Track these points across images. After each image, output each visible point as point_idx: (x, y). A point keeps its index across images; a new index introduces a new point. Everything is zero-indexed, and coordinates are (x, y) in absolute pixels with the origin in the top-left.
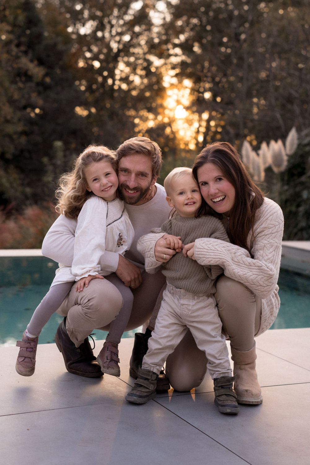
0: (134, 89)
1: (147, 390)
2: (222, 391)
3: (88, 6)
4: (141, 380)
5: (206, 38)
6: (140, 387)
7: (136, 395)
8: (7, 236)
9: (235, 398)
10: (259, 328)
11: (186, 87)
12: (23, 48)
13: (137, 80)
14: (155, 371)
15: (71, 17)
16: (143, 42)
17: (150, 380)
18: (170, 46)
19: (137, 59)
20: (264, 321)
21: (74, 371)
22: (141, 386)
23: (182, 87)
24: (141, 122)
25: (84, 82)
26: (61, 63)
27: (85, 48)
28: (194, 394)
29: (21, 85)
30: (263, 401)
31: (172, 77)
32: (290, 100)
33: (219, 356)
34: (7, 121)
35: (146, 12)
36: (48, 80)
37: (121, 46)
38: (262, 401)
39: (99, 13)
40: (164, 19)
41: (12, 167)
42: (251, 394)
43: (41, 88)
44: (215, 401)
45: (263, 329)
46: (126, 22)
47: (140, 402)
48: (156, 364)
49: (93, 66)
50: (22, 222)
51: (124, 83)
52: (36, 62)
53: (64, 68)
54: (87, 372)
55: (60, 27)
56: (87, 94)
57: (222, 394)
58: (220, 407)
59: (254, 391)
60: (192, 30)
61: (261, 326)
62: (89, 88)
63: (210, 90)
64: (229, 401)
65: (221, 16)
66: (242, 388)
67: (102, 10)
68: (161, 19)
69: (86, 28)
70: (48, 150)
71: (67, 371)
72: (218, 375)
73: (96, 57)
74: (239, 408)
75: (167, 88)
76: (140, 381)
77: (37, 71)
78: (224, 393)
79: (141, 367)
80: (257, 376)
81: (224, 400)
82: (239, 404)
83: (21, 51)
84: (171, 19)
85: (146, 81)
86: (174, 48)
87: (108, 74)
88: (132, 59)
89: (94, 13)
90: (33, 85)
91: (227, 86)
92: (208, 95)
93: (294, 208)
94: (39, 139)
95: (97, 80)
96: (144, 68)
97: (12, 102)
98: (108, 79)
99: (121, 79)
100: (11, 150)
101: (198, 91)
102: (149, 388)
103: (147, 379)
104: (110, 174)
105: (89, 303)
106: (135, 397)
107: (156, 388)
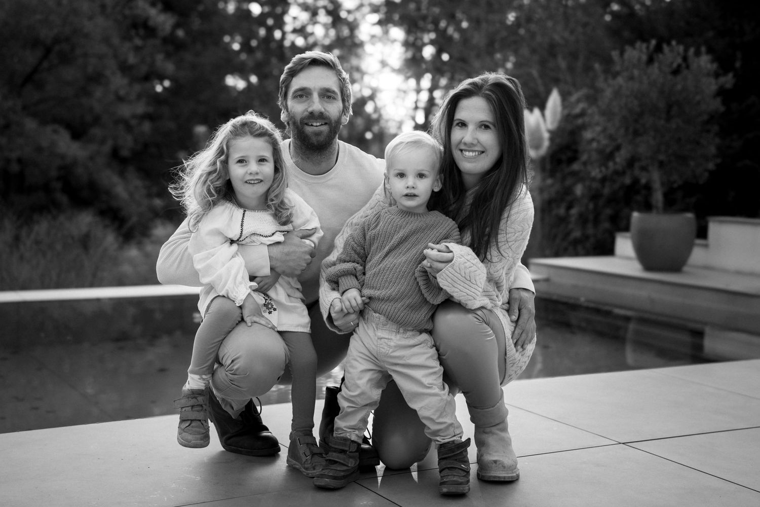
0: (315, 45)
1: (345, 468)
2: (443, 464)
4: (335, 454)
6: (334, 464)
7: (328, 477)
8: (127, 269)
10: (505, 375)
11: (394, 41)
13: (318, 31)
14: (354, 438)
17: (348, 452)
20: (511, 365)
21: (235, 448)
22: (334, 462)
23: (388, 39)
25: (238, 38)
26: (201, 8)
28: (416, 473)
29: (138, 42)
30: (520, 477)
31: (374, 24)
32: (552, 50)
34: (120, 99)
36: (180, 33)
38: (518, 476)
42: (502, 466)
43: (170, 48)
47: (335, 486)
48: (354, 428)
49: (249, 12)
51: (299, 36)
52: (160, 6)
53: (206, 16)
54: (254, 450)
56: (243, 56)
59: (507, 461)
61: (507, 372)
62: (245, 46)
63: (432, 42)
66: (488, 458)
71: (223, 449)
75: (367, 42)
76: (335, 456)
77: (164, 21)
80: (511, 440)
85: (332, 33)
87: (274, 24)
90: (158, 42)
91: (456, 36)
92: (428, 52)
93: (562, 211)
94: (171, 125)
95: (258, 33)
96: (329, 13)
97: (125, 68)
98: (274, 31)
99: (295, 31)
100: (127, 143)
101: (413, 45)
102: (347, 464)
103: (343, 451)
104: (266, 161)
105: (234, 366)
106: (327, 480)
107: (359, 464)
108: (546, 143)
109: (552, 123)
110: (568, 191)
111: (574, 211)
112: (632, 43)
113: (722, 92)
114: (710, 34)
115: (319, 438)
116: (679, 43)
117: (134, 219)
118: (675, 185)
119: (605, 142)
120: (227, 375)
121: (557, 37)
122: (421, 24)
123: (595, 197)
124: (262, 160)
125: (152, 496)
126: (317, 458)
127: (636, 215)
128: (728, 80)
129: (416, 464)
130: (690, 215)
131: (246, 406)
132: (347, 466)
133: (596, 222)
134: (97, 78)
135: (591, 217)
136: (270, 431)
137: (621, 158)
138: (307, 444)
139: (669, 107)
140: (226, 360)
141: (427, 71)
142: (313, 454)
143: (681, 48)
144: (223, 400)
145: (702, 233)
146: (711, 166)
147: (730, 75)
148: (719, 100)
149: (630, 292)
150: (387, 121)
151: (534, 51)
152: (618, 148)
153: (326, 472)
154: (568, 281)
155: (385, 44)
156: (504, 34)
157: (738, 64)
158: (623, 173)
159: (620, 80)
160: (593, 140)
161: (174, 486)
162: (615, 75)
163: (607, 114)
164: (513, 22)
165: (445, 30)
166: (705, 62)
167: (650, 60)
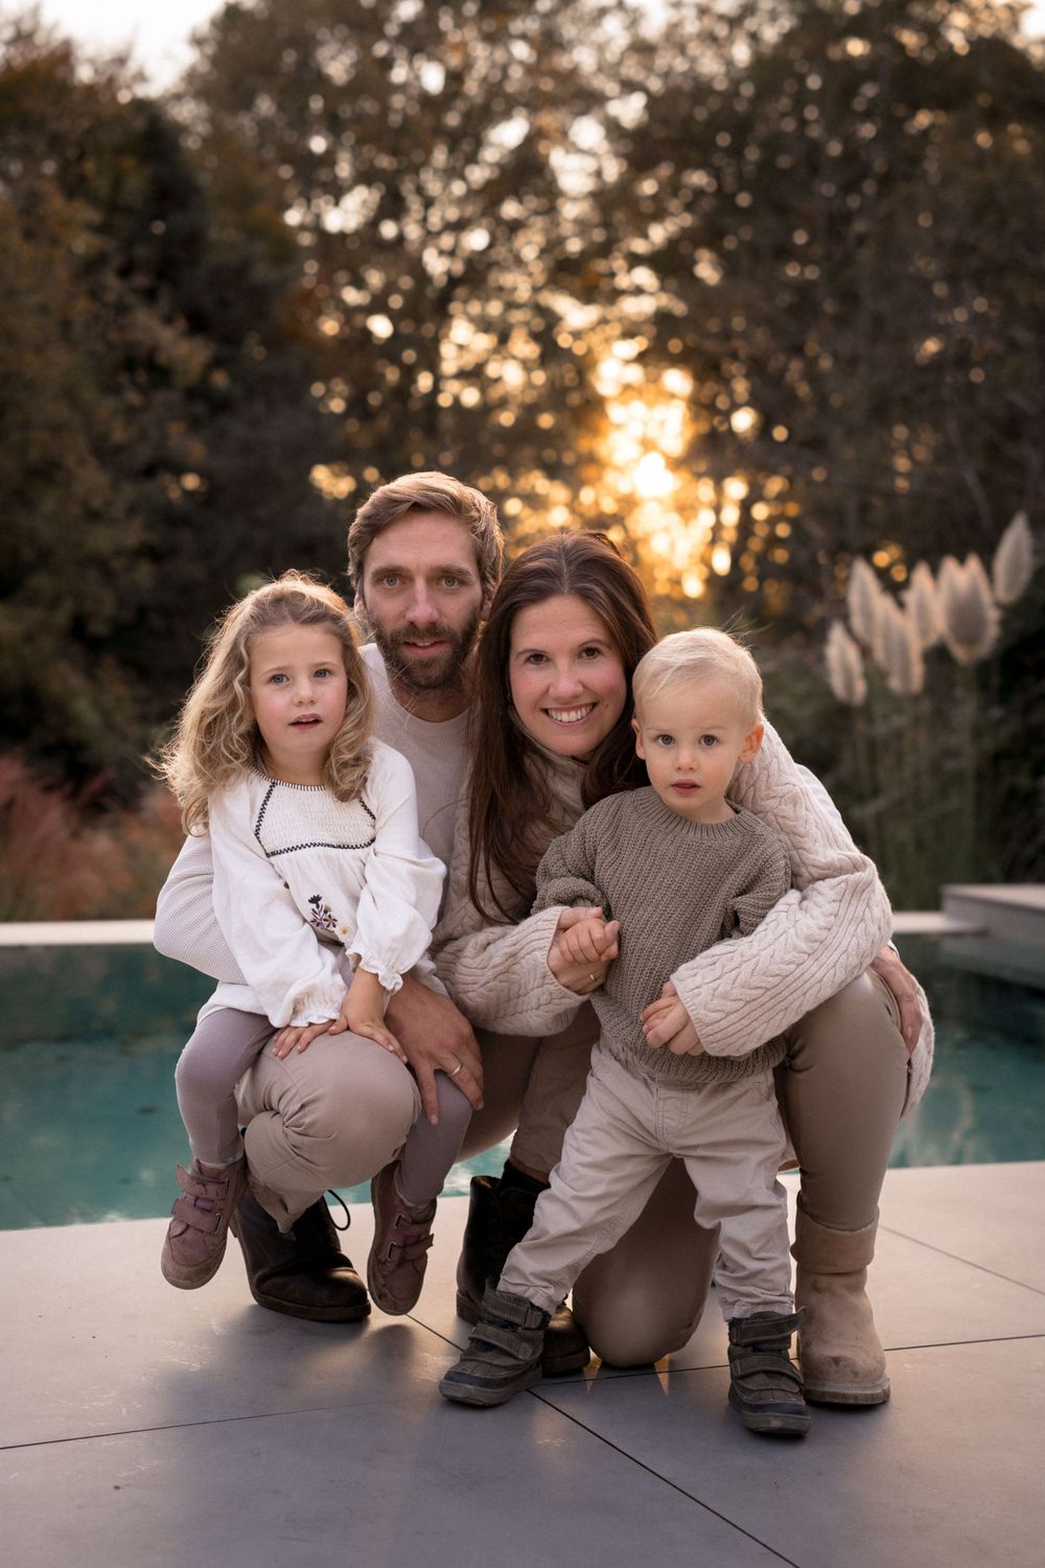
0: (503, 403)
1: (510, 1362)
2: (756, 1361)
3: (349, 138)
4: (491, 1329)
5: (735, 234)
6: (486, 1350)
7: (472, 1380)
8: (88, 880)
9: (797, 1382)
11: (673, 396)
12: (141, 280)
13: (511, 375)
14: (538, 1301)
15: (295, 176)
16: (529, 253)
17: (520, 1329)
18: (618, 263)
19: (511, 305)
21: (276, 1300)
22: (488, 1347)
23: (660, 394)
24: (528, 512)
25: (340, 386)
26: (266, 323)
27: (342, 276)
28: (667, 1375)
29: (133, 397)
30: (892, 1395)
31: (628, 362)
33: (761, 1249)
34: (93, 516)
35: (539, 154)
36: (220, 379)
37: (458, 267)
38: (887, 1394)
39: (385, 162)
40: (598, 174)
41: (109, 661)
42: (852, 1371)
43: (200, 408)
44: (733, 1394)
46: (475, 186)
47: (484, 1401)
49: (367, 334)
50: (136, 835)
51: (470, 385)
52: (181, 323)
53: (276, 342)
54: (314, 1306)
55: (261, 210)
56: (353, 425)
57: (755, 1370)
58: (748, 1413)
59: (862, 1360)
60: (689, 207)
62: (357, 405)
63: (752, 402)
64: (777, 1394)
65: (784, 161)
66: (822, 1351)
67: (394, 152)
68: (590, 175)
69: (346, 212)
71: (256, 1303)
72: (749, 1307)
73: (378, 305)
74: (809, 1417)
75: (611, 400)
76: (490, 1333)
77: (186, 353)
78: (759, 1369)
79: (495, 1284)
80: (871, 1312)
81: (760, 1390)
82: (810, 1402)
83: (135, 291)
84: (621, 175)
85: (539, 377)
86: (631, 268)
87: (418, 360)
88: (495, 308)
89: (371, 161)
90: (174, 396)
91: (804, 389)
92: (744, 421)
94: (195, 571)
95: (382, 377)
96: (536, 337)
97: (105, 453)
98: (419, 373)
99: (463, 375)
100: (105, 607)
101: (709, 408)
102: (516, 1354)
103: (509, 1325)
104: (331, 672)
105: (305, 1116)
106: (469, 1386)
107: (542, 1355)
108: (992, 632)
109: (1008, 588)
117: (110, 772)
120: (286, 1134)
124: (321, 673)
125: (95, 1404)
132: (516, 1358)
134: (47, 472)
136: (355, 1268)
140: (288, 1103)
141: (739, 464)
150: (651, 567)
155: (650, 404)
161: (143, 1382)
164: (934, 358)
165: (780, 375)
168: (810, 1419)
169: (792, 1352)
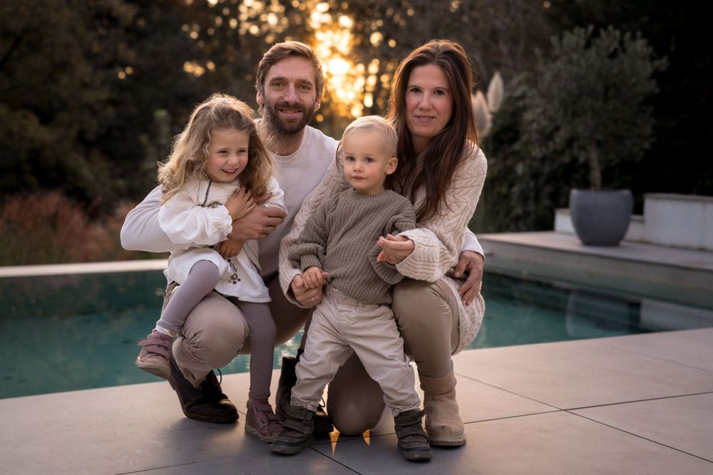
0: (268, 33)
4: (291, 422)
6: (288, 431)
7: (284, 444)
8: (93, 246)
9: (425, 438)
10: (458, 344)
11: (343, 28)
13: (272, 20)
14: (309, 408)
17: (304, 421)
20: (464, 334)
21: (196, 415)
22: (291, 430)
23: (338, 27)
25: (196, 27)
28: (368, 438)
29: (102, 31)
31: (324, 13)
32: (494, 35)
34: (85, 86)
36: (141, 23)
38: (465, 442)
42: (450, 431)
43: (132, 37)
44: (399, 445)
45: (463, 344)
47: (291, 452)
48: (310, 399)
49: (206, 2)
51: (254, 24)
53: (166, 7)
54: (214, 417)
56: (201, 44)
57: (407, 434)
58: (405, 452)
59: (454, 427)
61: (460, 340)
62: (203, 35)
63: (379, 30)
64: (417, 443)
66: (436, 424)
70: (148, 125)
71: (185, 417)
75: (317, 30)
77: (127, 12)
78: (409, 434)
79: (289, 403)
80: (458, 408)
81: (410, 443)
82: (432, 446)
85: (284, 21)
87: (230, 13)
90: (120, 31)
91: (402, 23)
92: (376, 38)
93: (504, 190)
94: (133, 110)
95: (214, 22)
96: (281, 2)
97: (90, 56)
98: (230, 20)
99: (250, 20)
100: (93, 127)
101: (361, 33)
102: (302, 431)
103: (299, 420)
104: (243, 151)
105: (196, 339)
106: (283, 446)
107: (314, 431)
108: (489, 125)
109: (495, 105)
110: (510, 170)
111: (516, 189)
112: (570, 29)
113: (656, 75)
114: (645, 19)
115: (275, 406)
116: (616, 27)
117: (99, 199)
118: (613, 164)
119: (544, 123)
120: (189, 348)
121: (498, 24)
122: (369, 12)
123: (535, 175)
124: (240, 151)
125: (118, 461)
126: (273, 425)
127: (575, 193)
128: (663, 63)
129: (368, 431)
130: (627, 193)
131: (207, 376)
132: (302, 433)
133: (537, 199)
134: (63, 66)
135: (532, 194)
136: (229, 399)
137: (560, 138)
138: (264, 411)
139: (606, 90)
140: (189, 334)
141: (375, 57)
142: (270, 421)
143: (618, 33)
144: (185, 370)
145: (638, 209)
146: (647, 145)
147: (665, 59)
148: (654, 82)
149: (569, 265)
150: (337, 104)
151: (476, 37)
152: (557, 129)
153: (282, 439)
154: (510, 255)
155: (334, 32)
156: (448, 21)
157: (672, 48)
158: (563, 152)
159: (559, 64)
160: (533, 121)
161: (139, 451)
162: (555, 59)
163: (546, 96)
164: (457, 9)
165: (391, 18)
166: (640, 46)
167: (588, 45)
168: (432, 452)
169: (423, 425)
